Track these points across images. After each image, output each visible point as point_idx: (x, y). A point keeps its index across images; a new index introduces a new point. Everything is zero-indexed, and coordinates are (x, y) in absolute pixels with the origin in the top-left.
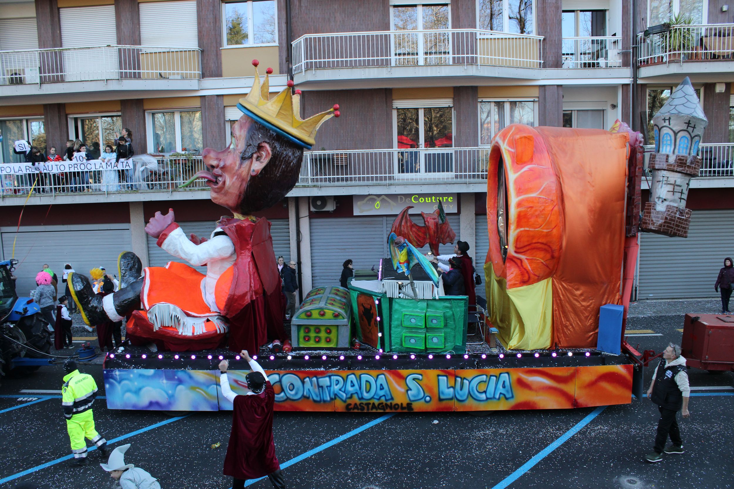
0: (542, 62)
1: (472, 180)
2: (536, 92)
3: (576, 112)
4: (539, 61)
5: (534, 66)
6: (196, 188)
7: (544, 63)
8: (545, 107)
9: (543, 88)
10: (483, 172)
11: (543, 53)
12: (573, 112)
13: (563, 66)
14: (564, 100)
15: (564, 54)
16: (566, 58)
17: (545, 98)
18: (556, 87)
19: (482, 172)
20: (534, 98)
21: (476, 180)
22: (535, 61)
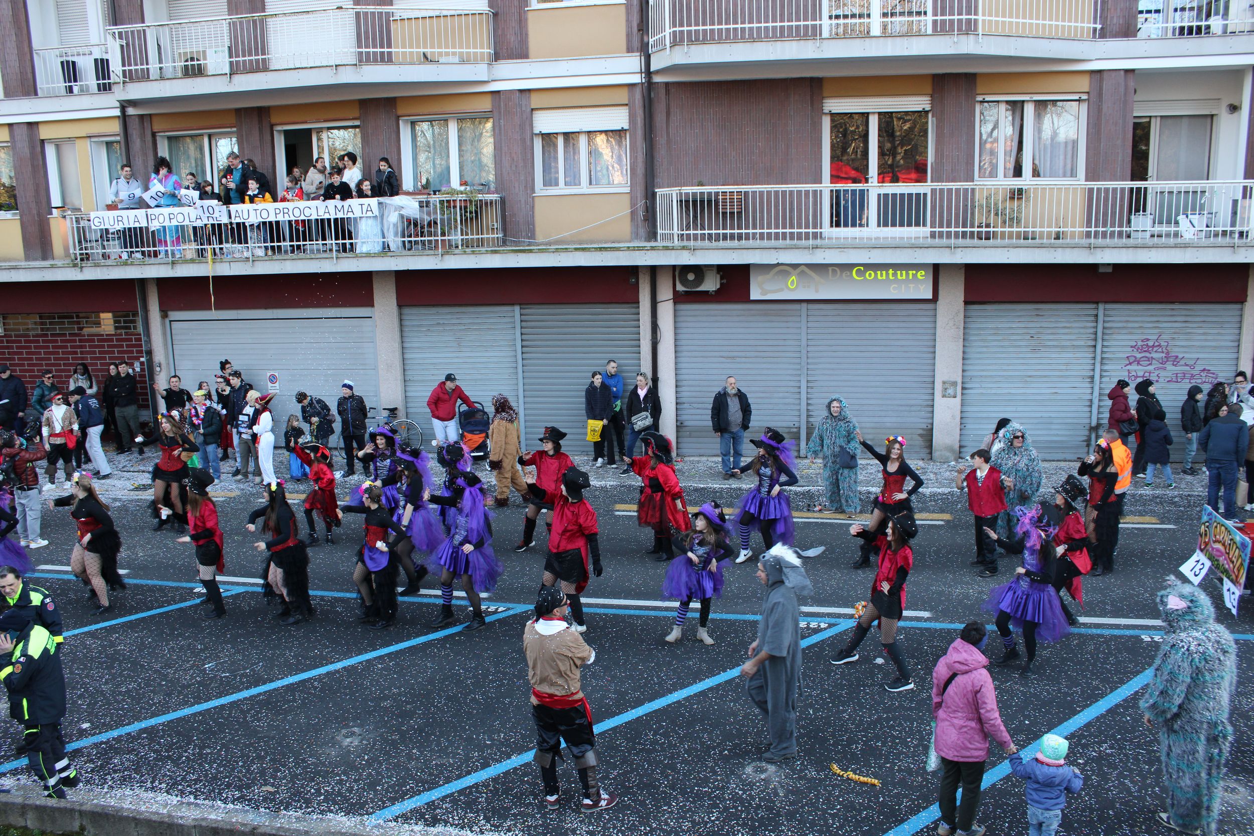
0: (1099, 26)
1: (960, 241)
2: (1084, 84)
3: (1159, 119)
4: (1092, 25)
5: (1082, 35)
6: (483, 249)
7: (1102, 28)
8: (1100, 110)
9: (1098, 76)
10: (982, 227)
11: (1102, 10)
12: (1153, 120)
13: (1139, 34)
14: (1136, 98)
15: (1141, 12)
16: (1146, 20)
17: (1100, 95)
18: (1122, 73)
19: (978, 227)
20: (1080, 95)
21: (968, 241)
22: (1086, 25)
